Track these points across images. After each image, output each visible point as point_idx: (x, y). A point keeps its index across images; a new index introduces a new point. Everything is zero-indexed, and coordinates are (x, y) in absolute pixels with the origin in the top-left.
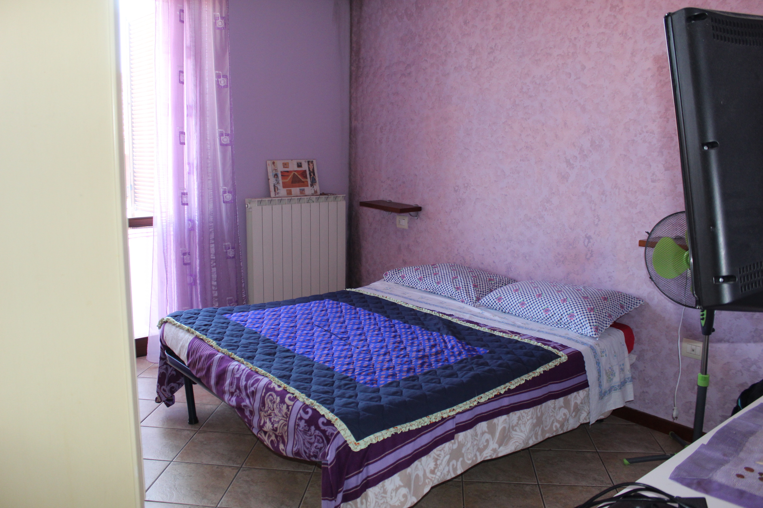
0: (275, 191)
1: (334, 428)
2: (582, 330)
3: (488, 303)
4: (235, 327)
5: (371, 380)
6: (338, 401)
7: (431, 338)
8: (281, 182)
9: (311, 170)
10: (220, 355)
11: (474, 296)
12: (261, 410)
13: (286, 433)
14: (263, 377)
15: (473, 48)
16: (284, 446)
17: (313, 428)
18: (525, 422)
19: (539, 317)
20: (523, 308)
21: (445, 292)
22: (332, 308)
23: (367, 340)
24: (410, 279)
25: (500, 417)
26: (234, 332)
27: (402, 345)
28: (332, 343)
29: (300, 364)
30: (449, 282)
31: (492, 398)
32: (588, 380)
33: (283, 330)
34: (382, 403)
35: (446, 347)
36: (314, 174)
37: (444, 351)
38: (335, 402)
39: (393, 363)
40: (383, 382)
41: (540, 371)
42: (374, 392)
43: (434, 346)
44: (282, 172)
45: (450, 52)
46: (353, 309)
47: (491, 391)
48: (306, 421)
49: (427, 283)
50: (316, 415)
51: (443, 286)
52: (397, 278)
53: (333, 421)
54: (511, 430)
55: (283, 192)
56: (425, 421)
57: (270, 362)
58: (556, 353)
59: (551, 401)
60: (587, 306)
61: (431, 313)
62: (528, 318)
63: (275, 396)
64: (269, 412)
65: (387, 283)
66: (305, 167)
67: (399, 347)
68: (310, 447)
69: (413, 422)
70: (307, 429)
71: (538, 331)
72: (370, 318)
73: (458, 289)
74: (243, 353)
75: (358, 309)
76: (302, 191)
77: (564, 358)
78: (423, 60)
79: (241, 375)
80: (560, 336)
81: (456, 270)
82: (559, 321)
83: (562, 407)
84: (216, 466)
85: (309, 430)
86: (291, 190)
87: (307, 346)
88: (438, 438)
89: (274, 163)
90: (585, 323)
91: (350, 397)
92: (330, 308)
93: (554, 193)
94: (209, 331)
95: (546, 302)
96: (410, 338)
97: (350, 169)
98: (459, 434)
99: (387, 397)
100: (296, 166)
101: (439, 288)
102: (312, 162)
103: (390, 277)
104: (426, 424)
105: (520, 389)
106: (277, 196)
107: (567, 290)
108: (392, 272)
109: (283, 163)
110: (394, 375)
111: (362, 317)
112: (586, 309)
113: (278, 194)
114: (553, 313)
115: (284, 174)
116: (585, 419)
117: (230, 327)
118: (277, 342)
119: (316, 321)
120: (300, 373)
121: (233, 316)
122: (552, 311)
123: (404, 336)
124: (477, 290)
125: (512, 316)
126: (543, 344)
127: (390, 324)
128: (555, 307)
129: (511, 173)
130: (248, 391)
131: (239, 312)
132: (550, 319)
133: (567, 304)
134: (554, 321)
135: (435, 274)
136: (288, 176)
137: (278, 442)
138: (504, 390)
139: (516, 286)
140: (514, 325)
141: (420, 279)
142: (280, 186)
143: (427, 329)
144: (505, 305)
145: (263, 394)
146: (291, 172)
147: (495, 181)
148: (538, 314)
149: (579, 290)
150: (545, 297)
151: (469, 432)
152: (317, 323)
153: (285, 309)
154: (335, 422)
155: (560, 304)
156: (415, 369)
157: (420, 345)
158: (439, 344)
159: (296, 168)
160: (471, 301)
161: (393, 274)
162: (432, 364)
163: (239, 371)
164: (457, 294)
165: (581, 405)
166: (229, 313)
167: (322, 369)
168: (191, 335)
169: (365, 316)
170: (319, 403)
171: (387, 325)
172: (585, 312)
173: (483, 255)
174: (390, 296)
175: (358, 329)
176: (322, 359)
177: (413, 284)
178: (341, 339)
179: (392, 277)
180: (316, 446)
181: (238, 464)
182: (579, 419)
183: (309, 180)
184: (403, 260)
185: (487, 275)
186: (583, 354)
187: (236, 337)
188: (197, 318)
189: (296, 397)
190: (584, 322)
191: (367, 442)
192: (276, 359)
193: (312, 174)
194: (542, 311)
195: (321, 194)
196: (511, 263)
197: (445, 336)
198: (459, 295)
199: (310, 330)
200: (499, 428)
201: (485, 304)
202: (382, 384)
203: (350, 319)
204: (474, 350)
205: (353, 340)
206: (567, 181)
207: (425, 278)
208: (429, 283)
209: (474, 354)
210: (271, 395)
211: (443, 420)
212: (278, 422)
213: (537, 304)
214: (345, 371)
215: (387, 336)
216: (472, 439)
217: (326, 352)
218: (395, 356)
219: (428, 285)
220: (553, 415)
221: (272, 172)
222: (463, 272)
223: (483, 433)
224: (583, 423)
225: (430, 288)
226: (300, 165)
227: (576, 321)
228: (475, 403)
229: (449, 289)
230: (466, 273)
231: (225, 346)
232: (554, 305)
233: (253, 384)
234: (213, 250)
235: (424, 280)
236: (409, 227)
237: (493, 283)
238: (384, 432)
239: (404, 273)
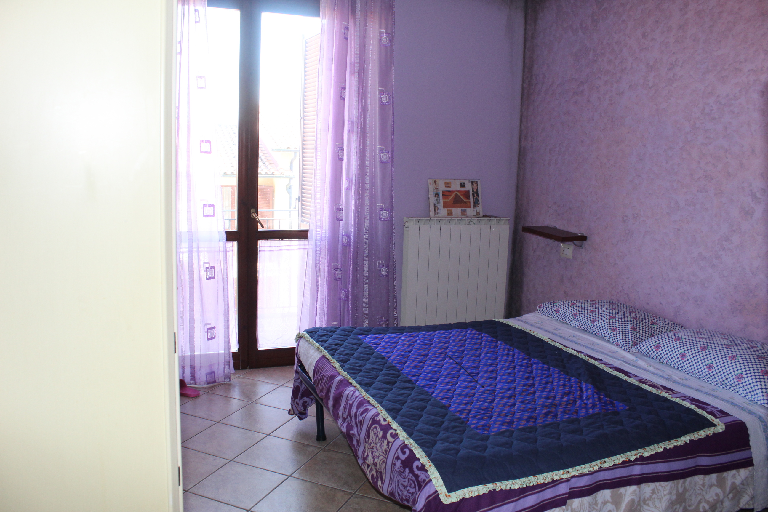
0: (435, 210)
1: (427, 475)
2: (752, 395)
3: (644, 350)
4: (366, 349)
5: (483, 426)
6: (439, 446)
7: (568, 383)
8: (441, 202)
9: (475, 190)
10: (339, 378)
11: (630, 340)
12: (366, 442)
13: (384, 470)
14: (373, 407)
15: (651, 64)
16: (382, 483)
17: (407, 470)
18: (660, 497)
19: (701, 373)
20: (684, 361)
21: (600, 332)
22: (472, 338)
23: (497, 378)
24: (564, 315)
25: (628, 487)
26: (362, 355)
27: (533, 389)
28: (458, 378)
29: (415, 397)
30: (605, 322)
31: (619, 464)
32: (753, 457)
33: (412, 357)
34: (485, 455)
35: (581, 396)
36: (478, 195)
37: (576, 402)
38: (436, 445)
39: (515, 408)
40: (495, 429)
41: (685, 439)
42: (482, 439)
43: (568, 394)
44: (443, 191)
45: (625, 68)
46: (493, 342)
47: (619, 456)
48: (403, 462)
49: (581, 320)
50: (412, 457)
51: (598, 325)
52: (551, 312)
53: (427, 467)
54: (642, 503)
55: (443, 212)
56: (532, 481)
57: (386, 391)
58: (711, 420)
59: (699, 476)
60: (761, 367)
61: (577, 355)
62: (688, 372)
63: (379, 430)
64: (373, 445)
65: (540, 316)
66: (468, 187)
67: (528, 390)
68: (403, 490)
69: (517, 481)
70: (402, 471)
71: (697, 390)
72: (508, 355)
73: (614, 330)
74: (362, 378)
75: (499, 342)
76: (464, 212)
77: (720, 428)
78: (597, 77)
79: (353, 402)
80: (723, 400)
81: (615, 309)
82: (723, 381)
83: (714, 485)
84: (331, 488)
85: (404, 472)
86: (452, 210)
87: (431, 378)
88: (546, 502)
89: (435, 182)
90: (756, 388)
91: (454, 442)
92: (470, 339)
93: (734, 231)
94: (338, 351)
95: (710, 357)
96: (544, 382)
97: (517, 191)
98: (574, 500)
99: (493, 448)
100: (459, 186)
101: (594, 328)
102: (476, 182)
103: (544, 310)
104: (532, 484)
105: (655, 458)
106: (437, 215)
107: (738, 346)
108: (547, 305)
109: (445, 183)
110: (511, 423)
111: (500, 352)
112: (759, 371)
113: (438, 213)
114: (717, 371)
115: (446, 194)
116: (747, 503)
117: (360, 349)
118: (402, 370)
119: (450, 351)
120: (412, 408)
121: (368, 338)
122: (716, 368)
123: (538, 379)
124: (635, 333)
125: (669, 369)
126: (697, 406)
127: (527, 363)
128: (720, 364)
129: (685, 205)
130: (357, 420)
131: (375, 334)
132: (713, 377)
133: (735, 362)
134: (718, 381)
135: (592, 312)
136: (450, 196)
137: (378, 477)
138: (635, 457)
139: (679, 334)
140: (669, 379)
141: (575, 315)
142: (441, 206)
143: (567, 373)
144: (663, 355)
145: (369, 426)
146: (453, 192)
147: (668, 213)
148: (700, 370)
149: (755, 347)
150: (710, 350)
151: (586, 500)
152: (450, 354)
153: (424, 335)
154: (428, 468)
155: (727, 362)
156: (536, 419)
157: (552, 391)
158: (574, 393)
159: (459, 188)
160: (626, 346)
161: (547, 306)
162: (557, 415)
163: (352, 398)
164: (612, 336)
165: (741, 486)
166: (364, 334)
167: (437, 407)
168: (320, 353)
169: (504, 351)
170: (418, 444)
171: (524, 364)
172: (757, 374)
173: (649, 294)
174: (539, 330)
175: (491, 365)
176: (441, 395)
177: (567, 320)
178: (469, 374)
179: (546, 311)
180: (408, 490)
181: (351, 490)
182: (739, 502)
183: (471, 201)
184: (565, 292)
185: (649, 318)
186: (748, 425)
187: (362, 360)
188: (332, 336)
189: (397, 433)
190: (754, 386)
191: (459, 496)
192: (394, 389)
193: (475, 195)
194: (705, 367)
195: (483, 216)
196: (679, 306)
197: (583, 383)
198: (614, 337)
199: (441, 361)
200: (626, 500)
201: (641, 350)
202: (493, 432)
203: (487, 353)
204: (612, 404)
205: (481, 377)
206: (751, 218)
207: (580, 315)
208: (584, 321)
209: (609, 410)
210: (375, 428)
211: (554, 483)
212: (378, 457)
213: (700, 357)
214: (459, 411)
215: (520, 376)
216: (590, 508)
217: (447, 387)
218: (520, 400)
219: (582, 322)
220: (700, 494)
221: (433, 191)
222: (623, 311)
223: (605, 503)
224: (744, 507)
225: (584, 326)
226: (463, 185)
227: (744, 384)
228: (596, 468)
229: (604, 330)
230: (626, 313)
231: (347, 369)
232: (719, 362)
233: (362, 413)
234: (366, 267)
235: (578, 317)
236: (573, 257)
237: (656, 327)
238: (480, 487)
239: (559, 307)
